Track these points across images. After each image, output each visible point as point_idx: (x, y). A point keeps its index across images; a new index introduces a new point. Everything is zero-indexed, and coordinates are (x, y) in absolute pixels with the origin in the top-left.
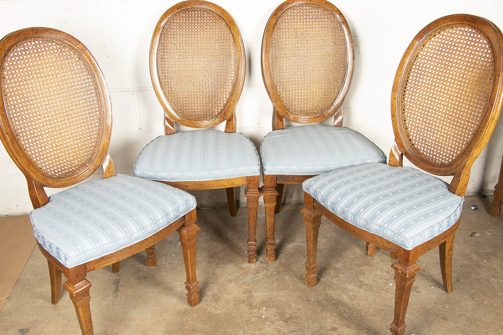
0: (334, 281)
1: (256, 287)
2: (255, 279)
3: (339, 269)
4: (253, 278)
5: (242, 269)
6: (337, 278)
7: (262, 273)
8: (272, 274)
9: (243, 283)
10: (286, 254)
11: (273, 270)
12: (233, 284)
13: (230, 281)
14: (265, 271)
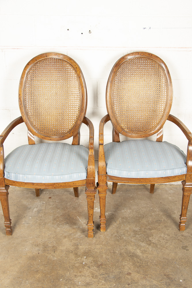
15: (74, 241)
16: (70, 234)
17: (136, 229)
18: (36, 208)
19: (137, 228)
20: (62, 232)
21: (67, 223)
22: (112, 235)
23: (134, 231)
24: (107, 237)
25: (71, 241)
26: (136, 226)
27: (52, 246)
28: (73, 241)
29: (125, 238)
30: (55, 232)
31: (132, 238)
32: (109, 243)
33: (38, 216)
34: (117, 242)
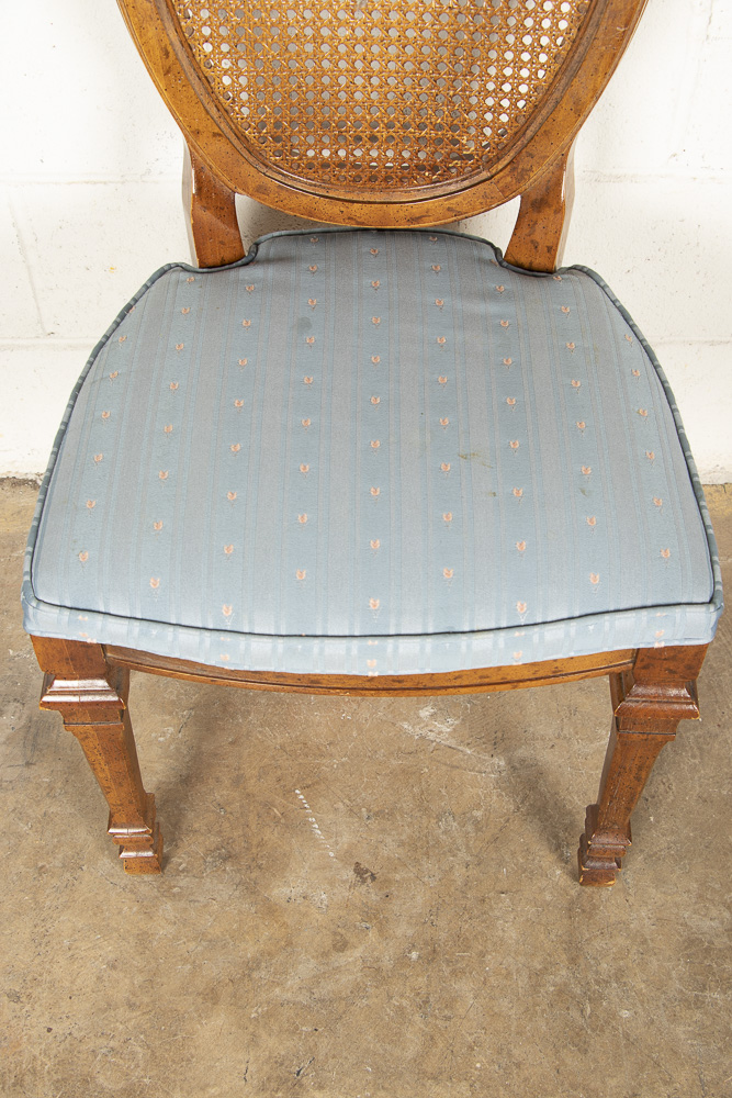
0: (680, 1031)
1: (324, 1046)
2: (326, 988)
3: (708, 950)
4: (317, 979)
5: (270, 910)
6: (698, 1015)
7: (358, 953)
8: (402, 960)
9: (268, 1015)
10: (476, 823)
11: (410, 932)
12: (220, 1020)
13: (211, 996)
14: (372, 935)
15: (273, 1044)
16: (251, 966)
17: (706, 924)
18: (12, 707)
19: (714, 913)
20: (192, 945)
21: (227, 858)
22: (537, 978)
23: (691, 942)
24: (505, 1003)
25: (254, 1040)
26: (700, 896)
27: (122, 1084)
28: (264, 1036)
29: (625, 1014)
30: (143, 939)
31: (674, 1018)
32: (518, 1065)
33: (28, 780)
34: (572, 1061)
